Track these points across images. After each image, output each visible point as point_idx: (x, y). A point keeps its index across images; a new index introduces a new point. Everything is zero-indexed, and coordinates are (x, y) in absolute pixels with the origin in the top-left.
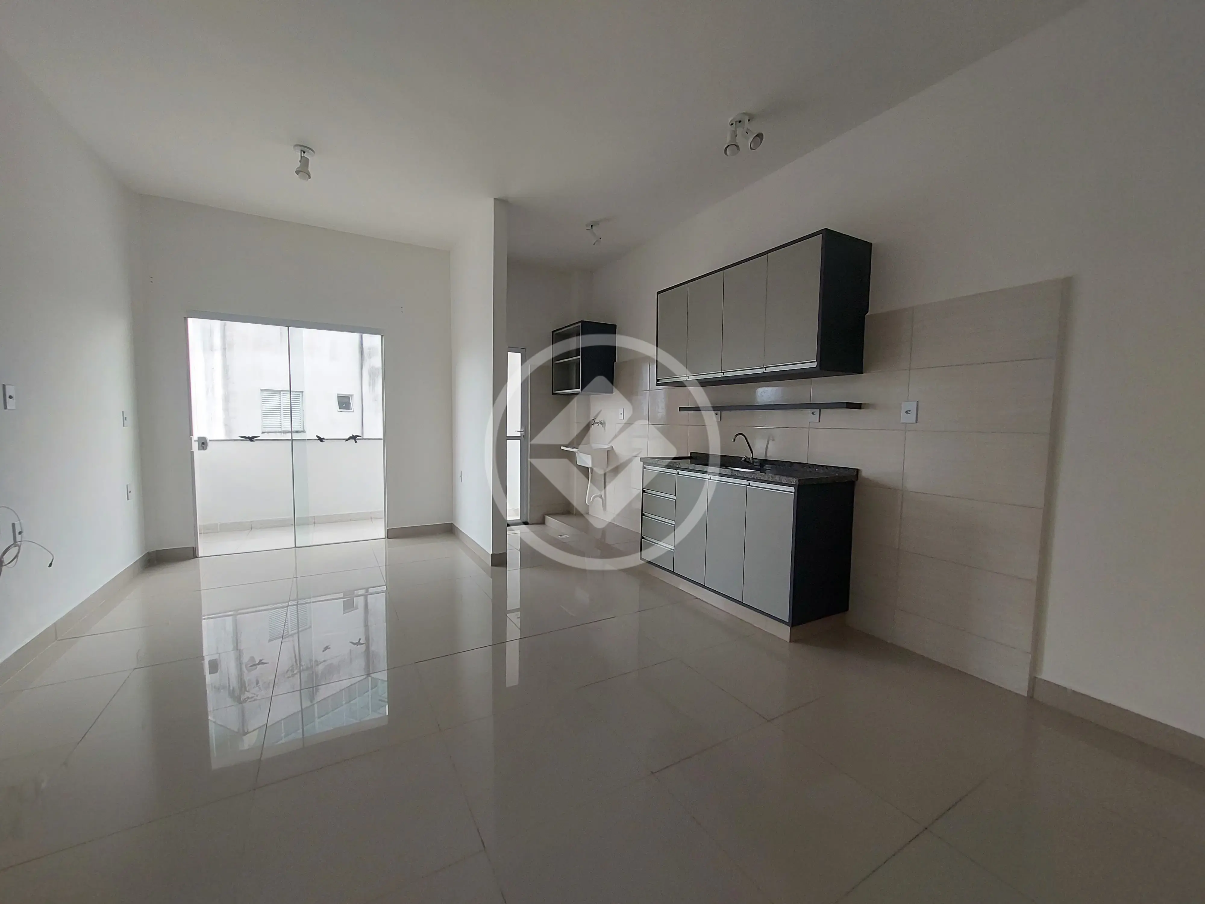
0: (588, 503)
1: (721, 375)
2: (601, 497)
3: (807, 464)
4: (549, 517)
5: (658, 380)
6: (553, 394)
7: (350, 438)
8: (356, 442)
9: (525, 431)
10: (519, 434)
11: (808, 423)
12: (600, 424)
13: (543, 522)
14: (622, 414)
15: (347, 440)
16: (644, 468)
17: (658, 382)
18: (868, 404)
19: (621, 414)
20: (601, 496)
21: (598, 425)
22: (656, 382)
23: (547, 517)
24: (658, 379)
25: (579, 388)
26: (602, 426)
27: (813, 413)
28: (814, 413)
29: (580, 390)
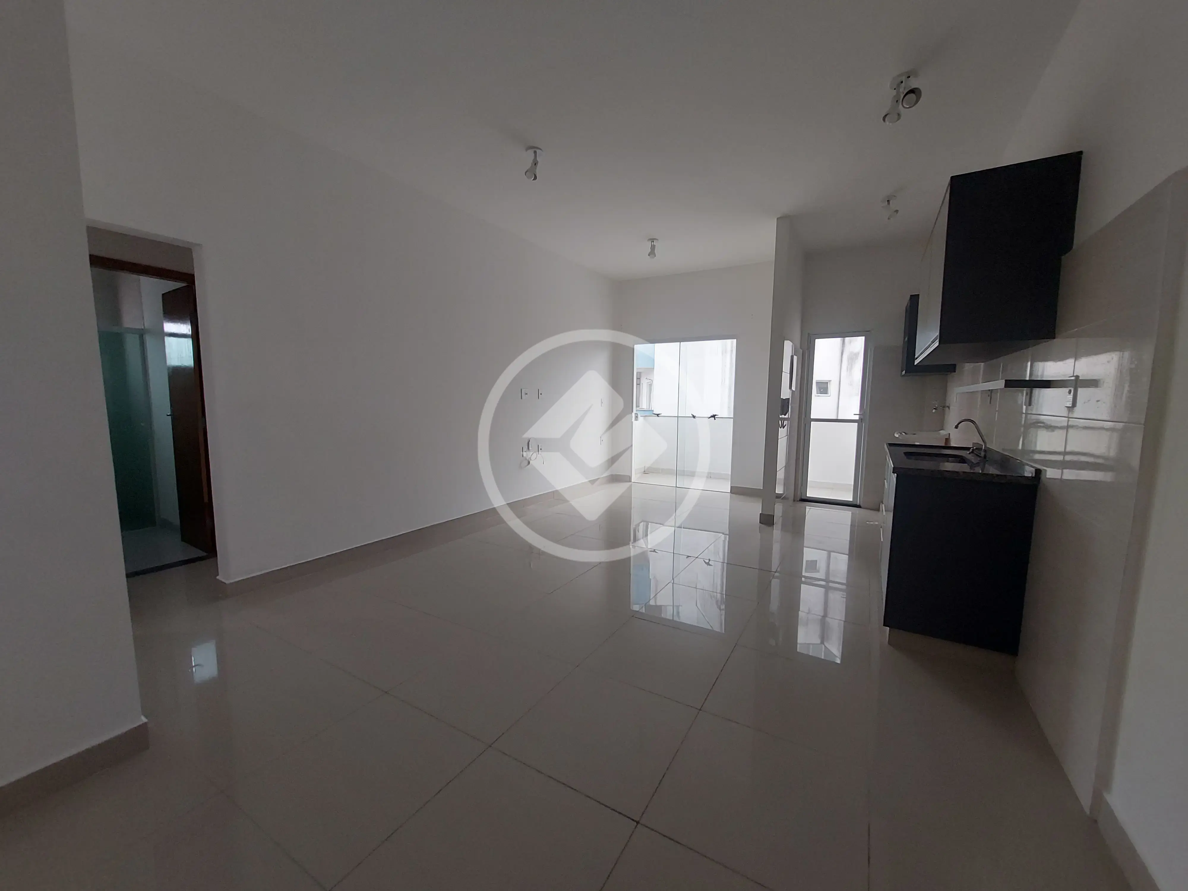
6: (901, 376)
7: (712, 417)
8: (715, 419)
9: (864, 414)
10: (856, 417)
15: (709, 418)
23: (881, 504)
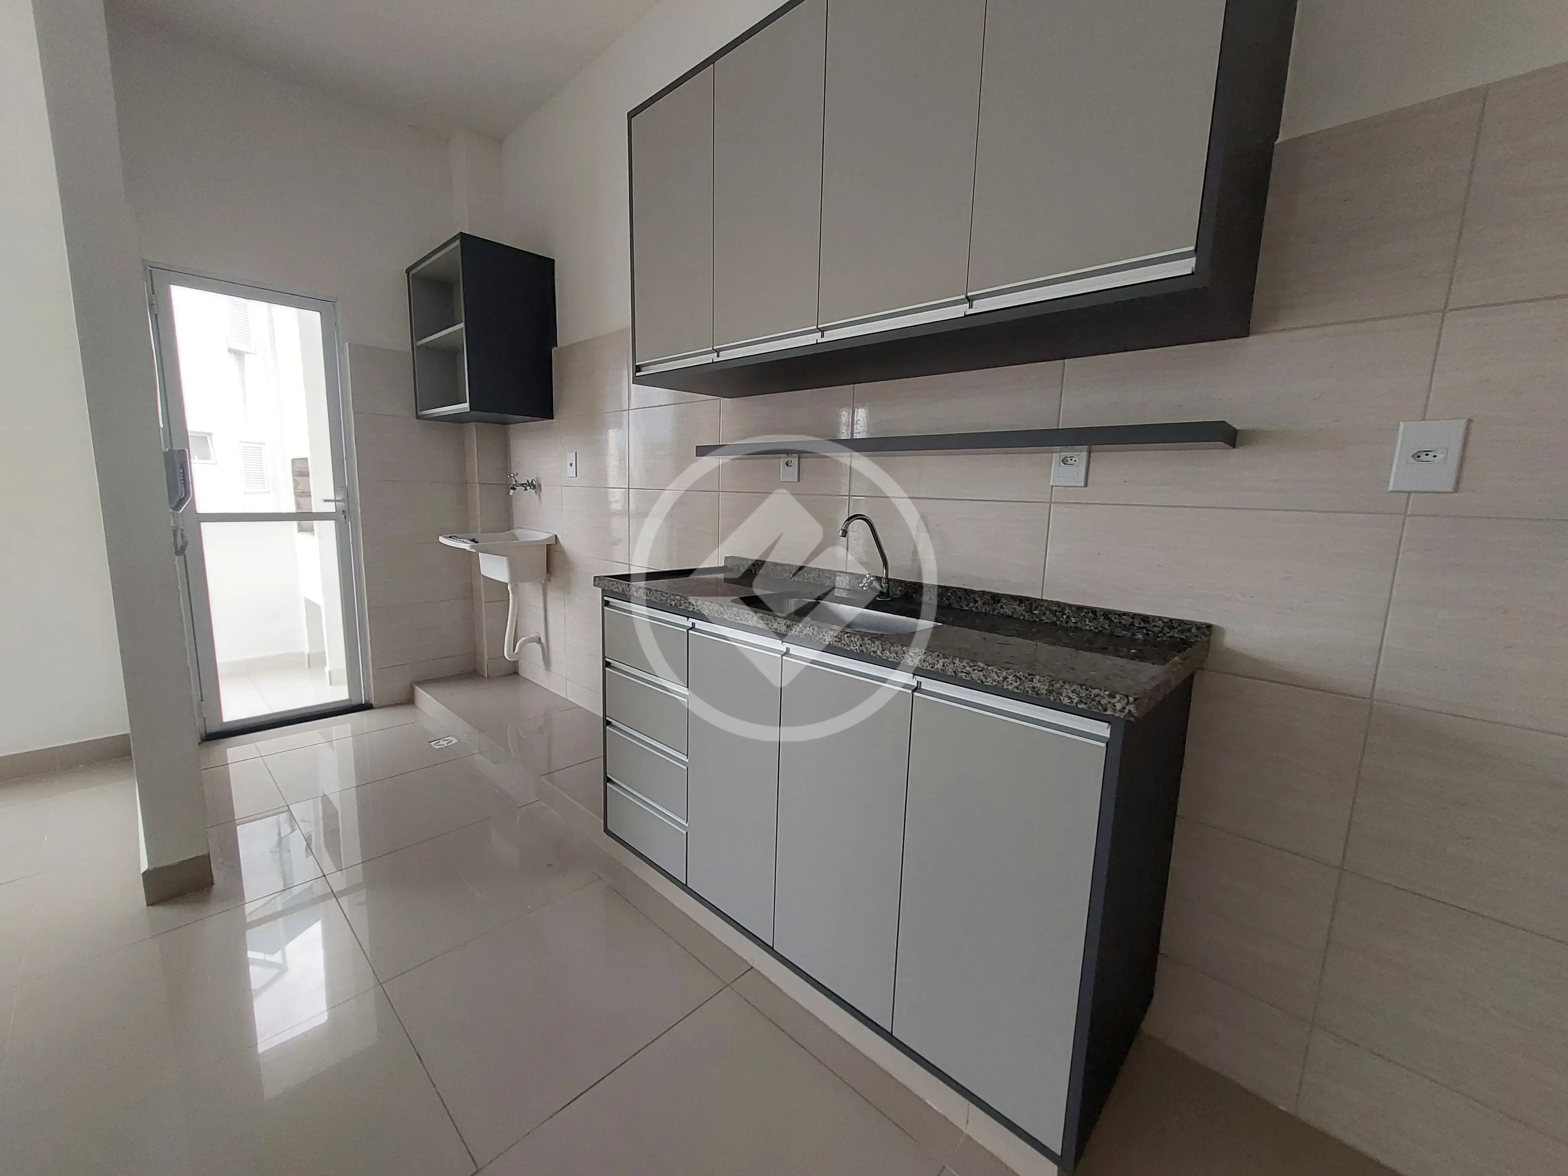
0: (509, 658)
1: (815, 338)
2: (539, 641)
3: (1042, 600)
4: (421, 691)
5: (638, 369)
6: (418, 417)
9: (348, 499)
10: (331, 508)
11: (1051, 488)
12: (528, 488)
13: (410, 701)
14: (574, 465)
16: (606, 604)
17: (638, 374)
18: (1253, 432)
19: (571, 465)
20: (540, 639)
21: (526, 489)
22: (634, 374)
23: (417, 688)
24: (637, 364)
25: (466, 402)
26: (534, 491)
27: (1064, 461)
28: (1069, 462)
29: (465, 407)
